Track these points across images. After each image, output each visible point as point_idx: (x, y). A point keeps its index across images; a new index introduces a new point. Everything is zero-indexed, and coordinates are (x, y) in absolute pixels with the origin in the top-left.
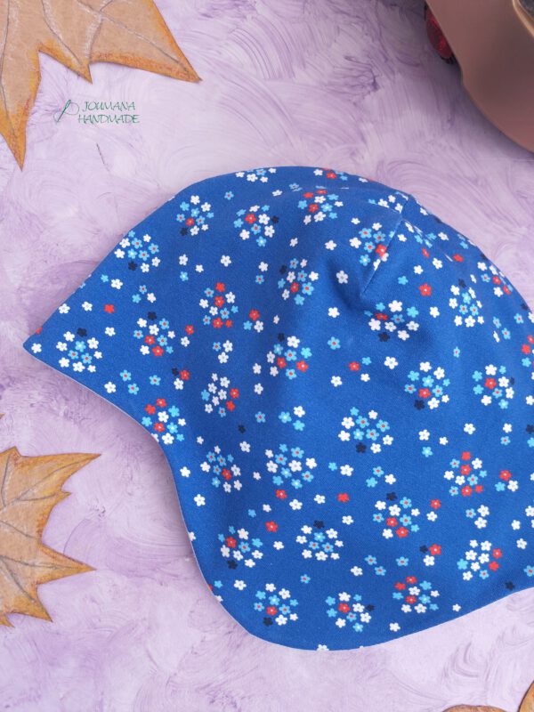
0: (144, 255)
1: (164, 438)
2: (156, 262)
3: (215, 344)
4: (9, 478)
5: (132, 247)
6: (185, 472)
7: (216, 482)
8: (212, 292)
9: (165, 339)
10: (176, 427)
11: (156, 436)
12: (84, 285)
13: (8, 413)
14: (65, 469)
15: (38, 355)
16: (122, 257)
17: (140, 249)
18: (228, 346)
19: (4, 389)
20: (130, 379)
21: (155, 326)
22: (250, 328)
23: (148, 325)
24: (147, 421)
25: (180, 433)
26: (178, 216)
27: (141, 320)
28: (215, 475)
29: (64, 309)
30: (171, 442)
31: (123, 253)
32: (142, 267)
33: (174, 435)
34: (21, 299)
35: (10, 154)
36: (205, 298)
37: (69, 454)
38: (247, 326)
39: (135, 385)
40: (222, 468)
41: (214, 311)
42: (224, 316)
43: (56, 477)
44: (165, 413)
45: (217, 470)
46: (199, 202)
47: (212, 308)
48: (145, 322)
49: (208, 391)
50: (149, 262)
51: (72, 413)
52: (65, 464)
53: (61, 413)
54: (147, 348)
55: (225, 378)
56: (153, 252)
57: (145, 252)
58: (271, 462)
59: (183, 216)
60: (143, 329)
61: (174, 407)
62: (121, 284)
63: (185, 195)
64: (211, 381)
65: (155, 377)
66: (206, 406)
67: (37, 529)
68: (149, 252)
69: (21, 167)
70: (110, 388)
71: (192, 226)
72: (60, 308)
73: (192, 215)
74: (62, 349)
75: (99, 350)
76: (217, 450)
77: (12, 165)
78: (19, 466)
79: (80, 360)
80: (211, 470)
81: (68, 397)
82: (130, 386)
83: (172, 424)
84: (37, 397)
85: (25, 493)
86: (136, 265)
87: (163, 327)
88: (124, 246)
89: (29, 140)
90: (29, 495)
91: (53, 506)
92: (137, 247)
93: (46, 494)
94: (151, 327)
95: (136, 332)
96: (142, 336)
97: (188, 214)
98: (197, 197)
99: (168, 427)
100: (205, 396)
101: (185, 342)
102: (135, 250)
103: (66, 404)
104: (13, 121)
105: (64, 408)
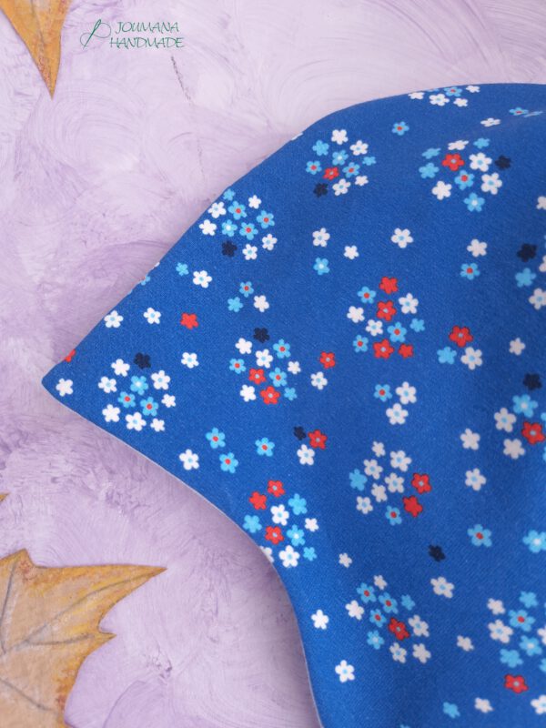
0: (248, 231)
1: (282, 555)
2: (269, 242)
3: (378, 388)
4: (13, 603)
5: (228, 216)
6: (320, 620)
7: (375, 640)
8: (373, 294)
9: (283, 375)
10: (301, 533)
11: (268, 551)
12: (148, 279)
13: (14, 491)
14: (106, 592)
15: (66, 400)
16: (212, 234)
17: (243, 219)
18: (407, 393)
19: (11, 452)
20: (223, 444)
21: (266, 351)
22: (451, 361)
23: (254, 349)
24: (253, 523)
25: (308, 545)
26: (310, 164)
27: (242, 341)
28: (373, 627)
29: (114, 320)
30: (295, 564)
31: (214, 227)
32: (245, 251)
33: (299, 549)
34: (43, 302)
35: (35, 71)
36: (358, 304)
37: (112, 566)
38: (446, 356)
39: (231, 456)
40: (391, 617)
41: (375, 328)
42: (394, 338)
43: (90, 605)
44: (282, 507)
45: (378, 619)
46: (346, 140)
47: (371, 322)
48: (249, 344)
49: (362, 472)
50: (257, 242)
51: (119, 494)
52: (106, 582)
53: (102, 495)
54: (252, 389)
55: (401, 454)
56: (265, 226)
57: (251, 226)
58: (499, 623)
59: (317, 164)
60: (245, 357)
61: (297, 496)
62: (210, 279)
63: (321, 129)
64: (372, 456)
65: (265, 441)
66: (359, 499)
67: (57, 695)
68: (258, 226)
69: (52, 93)
70: (190, 460)
71: (336, 181)
72: (107, 318)
73: (335, 163)
74: (107, 390)
75: (170, 392)
76: (380, 582)
77: (38, 89)
78: (31, 582)
79: (139, 409)
80: (366, 616)
81: (114, 467)
82: (223, 458)
83: (295, 527)
84: (64, 466)
85: (39, 631)
86: (235, 248)
87: (281, 355)
88: (216, 215)
89: (65, 51)
90: (45, 635)
91: (84, 657)
92: (237, 217)
93: (74, 634)
94: (258, 354)
95: (233, 362)
96: (243, 369)
97: (326, 161)
98: (344, 132)
99: (289, 533)
100: (357, 481)
101: (319, 381)
102: (235, 222)
103: (110, 479)
104: (42, 20)
105: (107, 486)
